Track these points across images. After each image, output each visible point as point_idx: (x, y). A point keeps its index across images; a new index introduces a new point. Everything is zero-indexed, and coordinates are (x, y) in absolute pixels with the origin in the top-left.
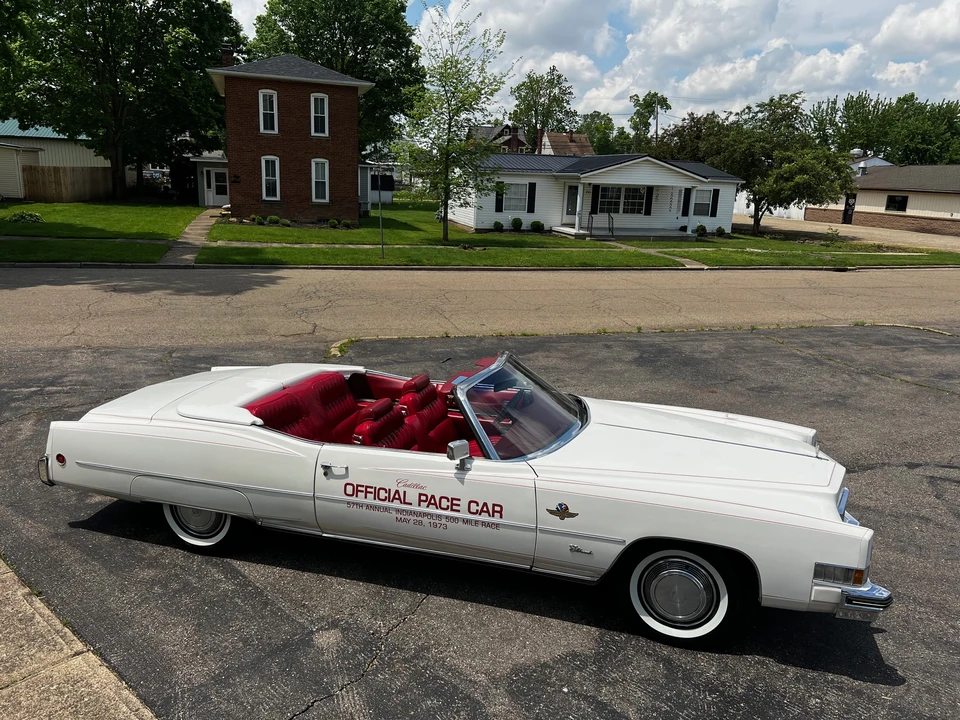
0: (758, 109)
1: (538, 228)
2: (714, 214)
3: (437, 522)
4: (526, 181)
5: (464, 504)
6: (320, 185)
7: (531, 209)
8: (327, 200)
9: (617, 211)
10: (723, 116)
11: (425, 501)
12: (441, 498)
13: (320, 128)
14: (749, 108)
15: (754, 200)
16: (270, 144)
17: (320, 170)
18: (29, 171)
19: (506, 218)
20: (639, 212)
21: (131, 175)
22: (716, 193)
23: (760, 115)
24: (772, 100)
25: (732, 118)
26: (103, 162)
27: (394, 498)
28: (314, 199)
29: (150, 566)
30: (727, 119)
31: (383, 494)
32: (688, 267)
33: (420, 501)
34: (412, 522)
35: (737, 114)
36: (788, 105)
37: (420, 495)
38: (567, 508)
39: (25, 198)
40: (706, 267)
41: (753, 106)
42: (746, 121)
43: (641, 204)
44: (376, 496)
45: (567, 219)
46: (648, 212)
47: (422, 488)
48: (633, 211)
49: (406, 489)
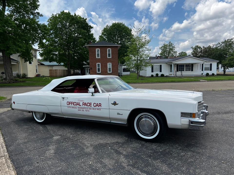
0: (222, 43)
1: (162, 75)
2: (211, 70)
3: (87, 110)
4: (159, 64)
5: (92, 104)
6: (110, 69)
7: (161, 71)
8: (111, 72)
9: (184, 70)
10: (212, 46)
11: (84, 104)
12: (88, 103)
13: (109, 56)
14: (219, 43)
15: (223, 67)
16: (98, 60)
17: (109, 65)
18: (50, 70)
19: (154, 74)
20: (190, 70)
21: (72, 72)
22: (211, 64)
23: (222, 45)
24: (225, 41)
25: (215, 46)
26: (66, 69)
27: (77, 104)
28: (108, 72)
29: (28, 126)
30: (213, 46)
31: (75, 104)
32: (201, 81)
33: (83, 104)
34: (81, 110)
35: (216, 45)
36: (230, 42)
37: (83, 103)
38: (116, 102)
39: (49, 76)
40: (206, 81)
41: (220, 43)
42: (218, 47)
43: (190, 68)
44: (74, 104)
45: (171, 73)
46: (192, 70)
47: (83, 101)
48: (188, 70)
49: (80, 102)
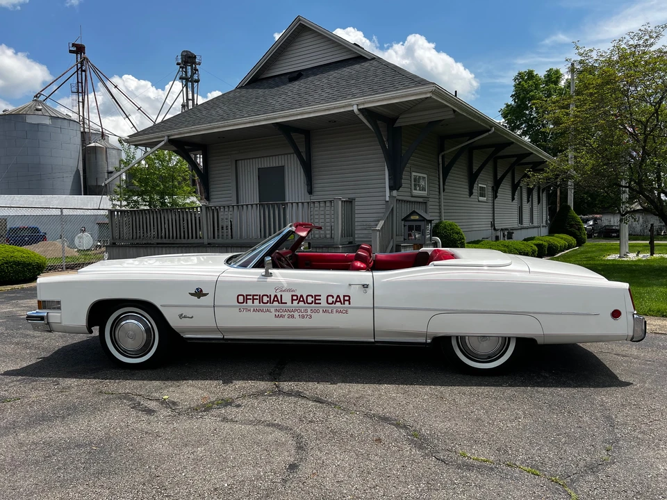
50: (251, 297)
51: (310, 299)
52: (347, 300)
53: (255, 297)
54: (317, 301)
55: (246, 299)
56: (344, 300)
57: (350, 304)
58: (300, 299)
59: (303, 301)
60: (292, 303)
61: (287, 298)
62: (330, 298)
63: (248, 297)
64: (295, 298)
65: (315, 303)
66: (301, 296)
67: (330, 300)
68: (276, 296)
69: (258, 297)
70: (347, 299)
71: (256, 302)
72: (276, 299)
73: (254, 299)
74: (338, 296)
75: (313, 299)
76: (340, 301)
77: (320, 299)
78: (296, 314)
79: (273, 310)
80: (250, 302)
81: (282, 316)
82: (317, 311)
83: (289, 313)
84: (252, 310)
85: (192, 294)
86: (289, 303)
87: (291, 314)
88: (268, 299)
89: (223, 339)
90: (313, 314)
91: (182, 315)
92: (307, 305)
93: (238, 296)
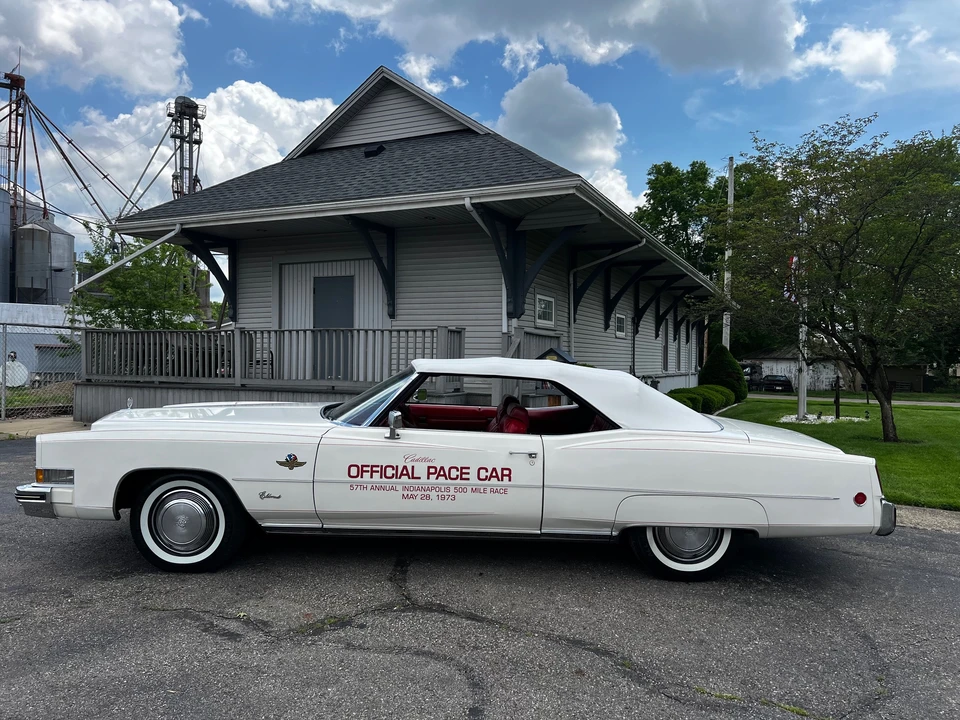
50: (369, 469)
51: (454, 473)
52: (506, 475)
53: (374, 469)
54: (464, 476)
55: (361, 471)
56: (503, 475)
57: (510, 480)
58: (440, 472)
59: (445, 475)
60: (428, 478)
61: (421, 470)
62: (483, 472)
63: (365, 469)
64: (432, 470)
65: (462, 479)
66: (442, 468)
67: (483, 474)
68: (405, 467)
69: (379, 469)
70: (507, 473)
71: (376, 476)
72: (405, 472)
73: (372, 472)
74: (494, 469)
75: (459, 473)
76: (497, 476)
77: (468, 473)
78: (433, 494)
79: (399, 488)
80: (367, 476)
81: (412, 497)
82: (464, 490)
83: (423, 492)
84: (369, 486)
85: (281, 463)
86: (424, 479)
87: (426, 493)
88: (394, 472)
89: (322, 529)
90: (458, 495)
91: (264, 493)
92: (449, 481)
93: (351, 466)
